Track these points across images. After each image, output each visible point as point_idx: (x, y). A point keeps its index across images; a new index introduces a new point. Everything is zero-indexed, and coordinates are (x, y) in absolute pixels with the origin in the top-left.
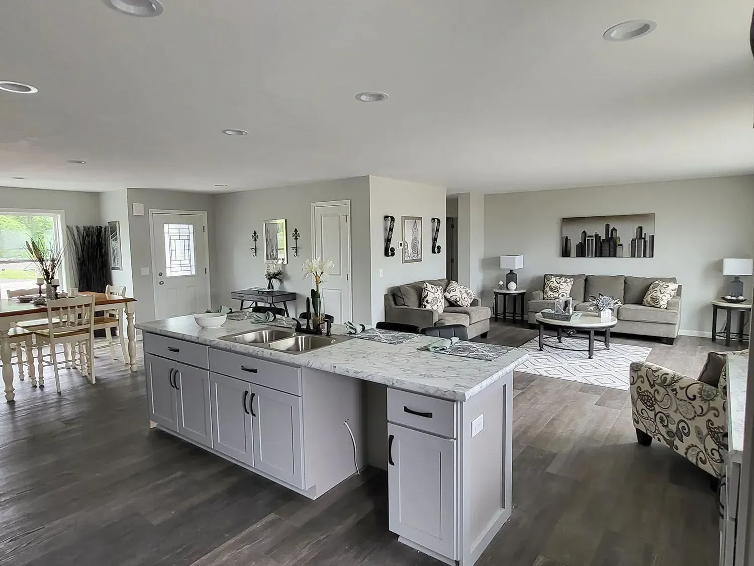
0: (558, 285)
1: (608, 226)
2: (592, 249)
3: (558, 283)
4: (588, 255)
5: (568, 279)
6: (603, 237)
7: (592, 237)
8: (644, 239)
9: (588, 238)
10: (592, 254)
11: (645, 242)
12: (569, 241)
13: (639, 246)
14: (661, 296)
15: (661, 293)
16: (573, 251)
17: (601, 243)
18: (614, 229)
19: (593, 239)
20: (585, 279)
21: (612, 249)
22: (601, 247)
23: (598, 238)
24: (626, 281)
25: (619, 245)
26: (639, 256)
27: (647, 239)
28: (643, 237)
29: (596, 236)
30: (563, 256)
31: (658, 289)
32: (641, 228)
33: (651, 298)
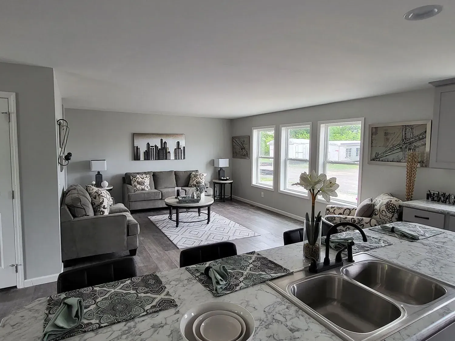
0: (143, 180)
1: (162, 140)
2: (154, 155)
3: (143, 179)
4: (151, 159)
5: (147, 175)
6: (160, 147)
7: (153, 147)
8: (181, 148)
9: (151, 148)
10: (154, 158)
11: (181, 150)
12: (138, 149)
13: (178, 153)
14: (201, 181)
15: (201, 179)
16: (142, 157)
17: (159, 151)
18: (165, 143)
19: (154, 148)
20: (152, 174)
21: (164, 155)
22: (159, 153)
23: (156, 147)
24: (176, 174)
25: (168, 152)
26: (179, 159)
27: (182, 149)
28: (180, 147)
29: (156, 146)
30: (135, 160)
31: (198, 176)
32: (178, 143)
33: (196, 182)
